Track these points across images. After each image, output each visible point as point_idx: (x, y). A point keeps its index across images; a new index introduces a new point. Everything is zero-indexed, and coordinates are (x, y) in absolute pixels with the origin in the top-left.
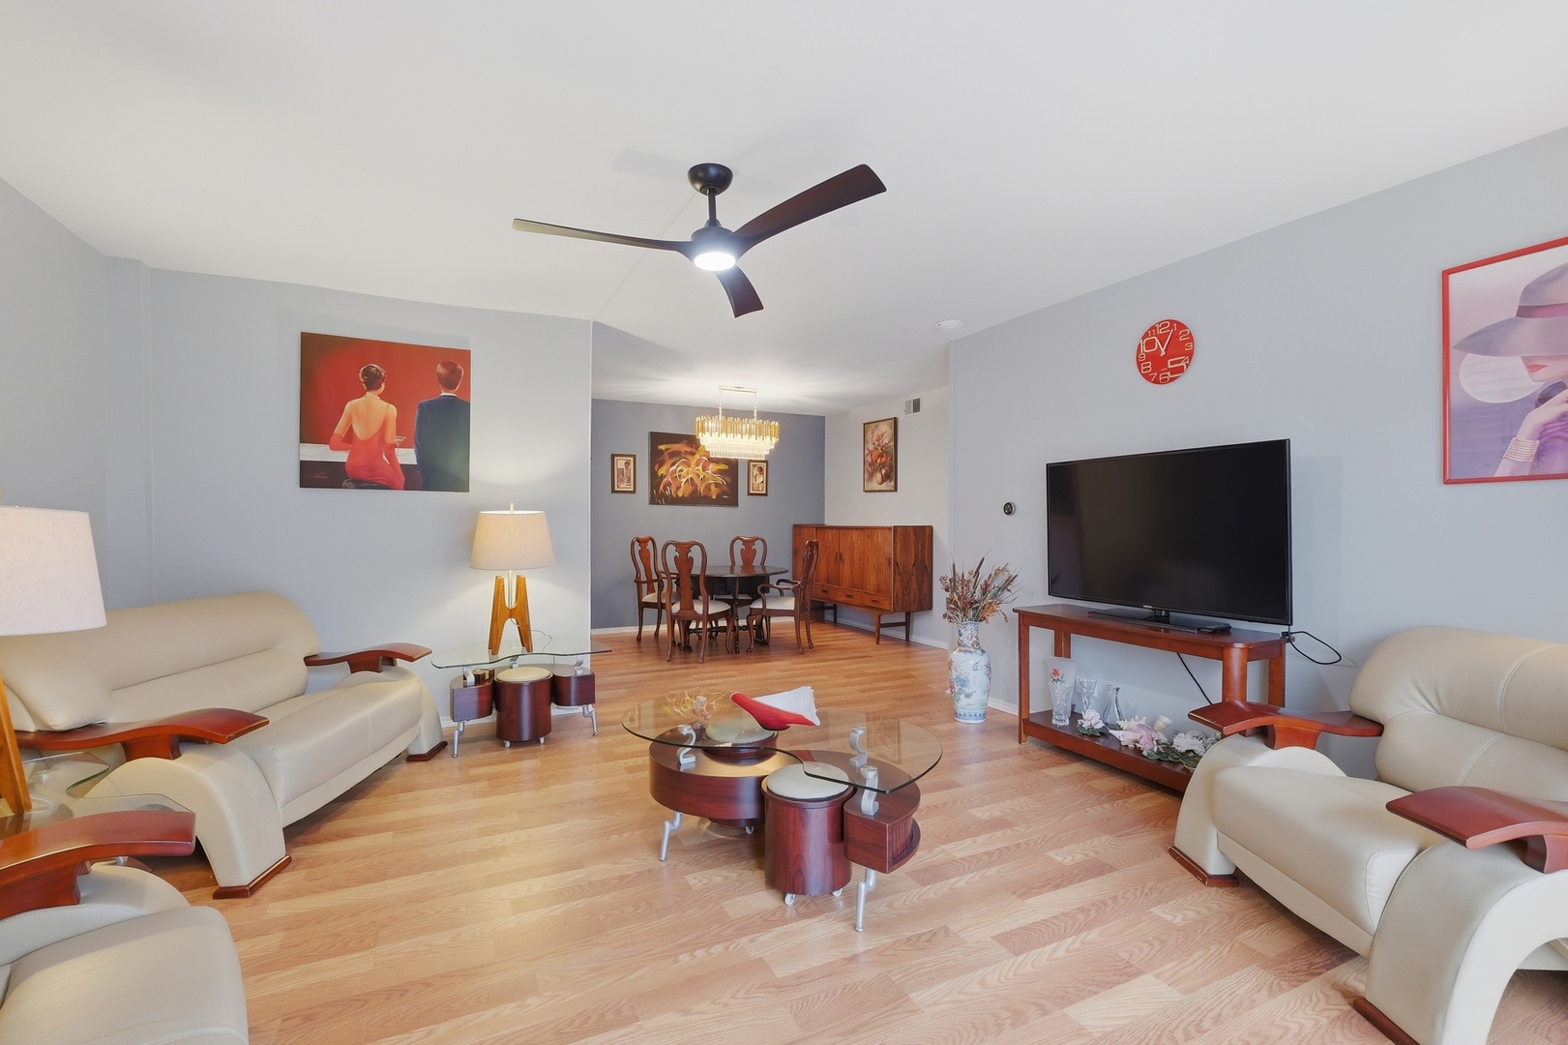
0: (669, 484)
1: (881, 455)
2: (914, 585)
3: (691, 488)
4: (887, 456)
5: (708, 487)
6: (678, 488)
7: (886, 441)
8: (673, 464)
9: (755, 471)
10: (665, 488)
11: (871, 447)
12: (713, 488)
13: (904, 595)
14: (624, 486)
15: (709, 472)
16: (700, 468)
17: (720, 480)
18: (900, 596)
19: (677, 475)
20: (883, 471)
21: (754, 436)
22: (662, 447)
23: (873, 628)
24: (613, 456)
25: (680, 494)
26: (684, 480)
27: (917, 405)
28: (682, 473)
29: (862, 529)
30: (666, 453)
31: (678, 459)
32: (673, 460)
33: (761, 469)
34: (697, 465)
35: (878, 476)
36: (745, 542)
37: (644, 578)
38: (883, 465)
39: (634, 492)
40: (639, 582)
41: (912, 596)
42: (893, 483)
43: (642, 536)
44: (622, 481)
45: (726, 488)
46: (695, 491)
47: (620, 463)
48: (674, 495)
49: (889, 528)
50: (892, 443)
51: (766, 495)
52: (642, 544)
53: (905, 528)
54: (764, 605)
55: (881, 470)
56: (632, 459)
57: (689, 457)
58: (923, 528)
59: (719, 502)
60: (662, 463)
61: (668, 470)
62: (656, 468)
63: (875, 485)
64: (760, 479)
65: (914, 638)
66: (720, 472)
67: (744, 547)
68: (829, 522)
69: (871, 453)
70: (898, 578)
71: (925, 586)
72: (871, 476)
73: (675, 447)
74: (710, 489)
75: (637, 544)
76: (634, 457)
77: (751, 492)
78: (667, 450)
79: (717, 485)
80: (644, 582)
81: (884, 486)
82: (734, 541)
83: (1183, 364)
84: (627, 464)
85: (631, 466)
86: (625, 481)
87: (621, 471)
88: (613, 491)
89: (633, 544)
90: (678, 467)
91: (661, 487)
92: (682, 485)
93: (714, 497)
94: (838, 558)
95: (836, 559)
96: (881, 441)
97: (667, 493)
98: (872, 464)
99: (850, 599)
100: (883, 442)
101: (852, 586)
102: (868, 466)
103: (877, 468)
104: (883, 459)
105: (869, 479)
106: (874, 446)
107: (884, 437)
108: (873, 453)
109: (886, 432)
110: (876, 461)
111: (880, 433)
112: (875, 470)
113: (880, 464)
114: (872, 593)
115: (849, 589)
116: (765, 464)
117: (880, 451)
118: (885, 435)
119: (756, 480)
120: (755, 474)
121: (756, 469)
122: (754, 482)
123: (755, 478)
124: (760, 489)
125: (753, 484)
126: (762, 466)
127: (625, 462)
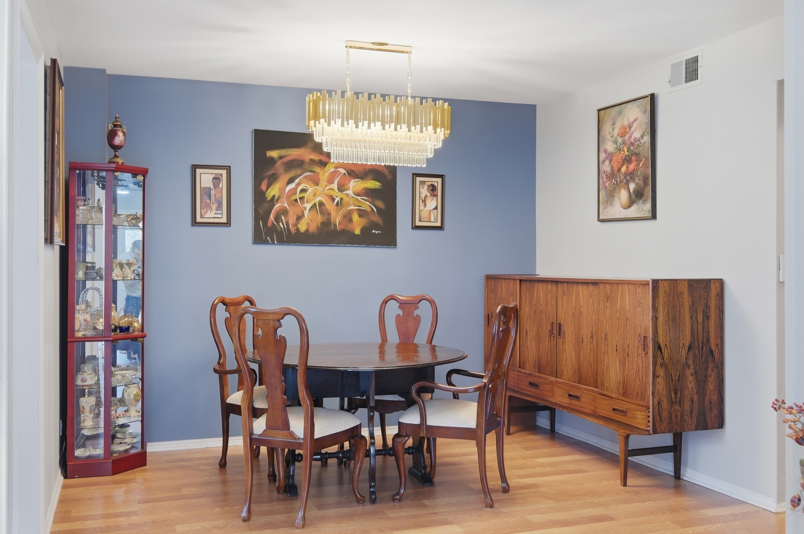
0: (284, 212)
1: (627, 160)
2: (690, 383)
3: (319, 219)
4: (638, 161)
5: (348, 217)
6: (299, 218)
7: (637, 134)
8: (291, 181)
9: (424, 191)
10: (277, 218)
11: (611, 148)
12: (356, 217)
13: (672, 402)
14: (211, 215)
15: (350, 192)
16: (335, 186)
17: (367, 205)
18: (665, 404)
19: (298, 196)
20: (632, 186)
22: (274, 154)
24: (194, 168)
25: (302, 227)
26: (308, 206)
27: (692, 70)
28: (306, 195)
29: (595, 283)
30: (279, 163)
31: (299, 172)
32: (292, 174)
33: (433, 188)
34: (330, 181)
35: (623, 195)
36: (402, 304)
37: (231, 364)
38: (631, 176)
39: (228, 224)
40: (222, 372)
41: (687, 405)
42: (648, 206)
43: (232, 295)
44: (208, 207)
45: (377, 219)
46: (327, 223)
47: (205, 179)
48: (293, 230)
49: (645, 284)
50: (647, 139)
51: (440, 228)
52: (232, 308)
53: (674, 283)
54: (423, 417)
55: (627, 183)
56: (224, 172)
57: (317, 169)
58: (706, 283)
59: (366, 239)
60: (273, 179)
61: (282, 190)
62: (263, 187)
63: (617, 210)
64: (432, 203)
66: (369, 193)
67: (400, 312)
69: (610, 157)
70: (661, 372)
71: (711, 386)
72: (611, 195)
73: (294, 153)
74: (351, 220)
75: (221, 308)
76: (228, 169)
77: (418, 223)
78: (281, 158)
79: (362, 213)
80: (232, 372)
81: (633, 212)
82: (385, 302)
84: (217, 179)
85: (224, 184)
86: (214, 206)
87: (207, 192)
88: (195, 223)
89: (213, 309)
90: (299, 184)
91: (272, 217)
92: (306, 213)
93: (357, 232)
94: (555, 332)
95: (551, 332)
96: (627, 137)
97: (282, 226)
98: (612, 175)
99: (575, 402)
100: (630, 137)
101: (579, 383)
102: (605, 180)
103: (620, 182)
104: (632, 167)
105: (607, 201)
106: (615, 146)
107: (632, 129)
108: (615, 158)
109: (635, 120)
110: (619, 170)
111: (626, 123)
112: (617, 185)
113: (626, 175)
114: (614, 396)
115: (573, 386)
116: (439, 180)
117: (626, 153)
118: (635, 125)
119: (425, 206)
120: (423, 196)
121: (426, 187)
122: (422, 207)
123: (424, 201)
124: (432, 220)
125: (420, 211)
126: (436, 184)
127: (214, 178)
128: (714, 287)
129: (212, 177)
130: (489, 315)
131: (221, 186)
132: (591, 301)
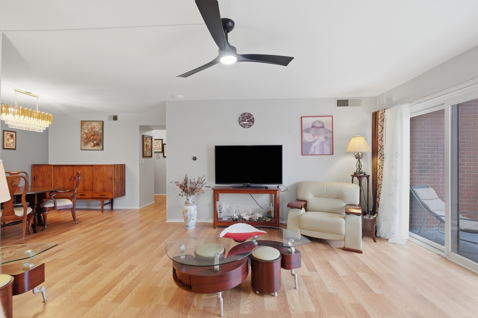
1: (94, 135)
2: (120, 187)
4: (97, 136)
7: (97, 129)
9: (8, 137)
11: (86, 131)
13: (117, 191)
20: (95, 142)
23: (100, 207)
27: (115, 118)
29: (92, 166)
33: (12, 136)
35: (92, 144)
38: (95, 139)
41: (120, 191)
42: (101, 147)
49: (112, 165)
50: (101, 131)
51: (15, 149)
53: (117, 165)
63: (89, 147)
65: (114, 208)
69: (86, 134)
70: (115, 185)
71: (123, 186)
72: (86, 143)
77: (5, 147)
81: (95, 148)
83: (251, 124)
94: (72, 179)
95: (71, 179)
96: (93, 130)
98: (87, 138)
99: (84, 196)
100: (95, 130)
101: (84, 191)
102: (84, 139)
103: (91, 140)
104: (95, 137)
105: (85, 145)
106: (88, 131)
107: (95, 128)
108: (88, 134)
109: (97, 126)
110: (90, 137)
111: (93, 126)
112: (89, 141)
113: (93, 139)
114: (100, 192)
115: (82, 192)
116: (14, 133)
117: (93, 133)
118: (96, 127)
119: (9, 141)
120: (8, 138)
121: (9, 135)
122: (7, 142)
123: (8, 140)
124: (11, 146)
125: (6, 143)
126: (13, 134)
128: (124, 166)
130: (34, 177)
132: (89, 170)
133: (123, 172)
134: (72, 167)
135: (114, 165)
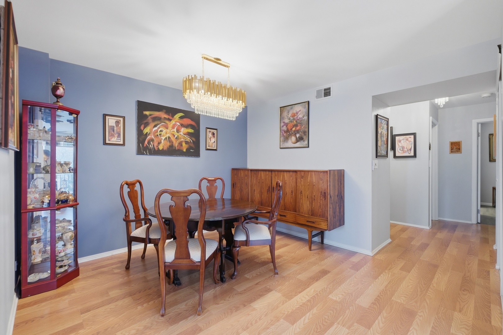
0: (152, 140)
1: (296, 126)
3: (168, 144)
4: (301, 126)
5: (180, 144)
6: (159, 143)
7: (301, 116)
8: (155, 126)
9: (210, 135)
10: (149, 143)
11: (287, 121)
12: (184, 144)
14: (114, 140)
15: (182, 133)
16: (175, 130)
17: (188, 139)
19: (158, 133)
20: (298, 135)
21: (231, 99)
22: (147, 113)
24: (105, 116)
25: (161, 148)
26: (163, 138)
27: (327, 93)
28: (162, 133)
29: (296, 171)
30: (149, 117)
31: (159, 122)
32: (156, 123)
33: (213, 134)
34: (173, 128)
35: (293, 139)
36: (209, 181)
37: (132, 216)
38: (298, 132)
39: (124, 144)
40: (127, 221)
42: (306, 142)
43: (130, 179)
44: (112, 135)
45: (192, 145)
46: (171, 146)
47: (111, 121)
48: (156, 148)
49: (327, 172)
50: (306, 118)
51: (216, 150)
52: (131, 186)
53: (334, 170)
55: (295, 134)
56: (122, 119)
57: (167, 122)
58: (341, 170)
59: (188, 154)
60: (146, 125)
61: (151, 130)
62: (142, 128)
63: (290, 144)
64: (213, 140)
65: (326, 241)
66: (189, 134)
67: (209, 185)
68: (250, 166)
69: (286, 124)
72: (286, 139)
73: (156, 114)
74: (182, 145)
75: (126, 187)
76: (124, 118)
77: (208, 148)
78: (150, 115)
79: (187, 143)
80: (133, 221)
81: (298, 144)
82: (201, 180)
84: (117, 123)
85: (121, 125)
86: (116, 136)
87: (112, 128)
88: (105, 143)
89: (122, 187)
90: (159, 128)
91: (146, 142)
92: (162, 141)
93: (185, 150)
94: (270, 190)
95: (268, 190)
96: (296, 117)
97: (151, 147)
98: (287, 131)
99: (284, 218)
100: (297, 117)
101: (284, 210)
102: (283, 133)
103: (292, 134)
104: (298, 128)
105: (285, 141)
106: (289, 120)
107: (298, 114)
108: (289, 125)
109: (300, 111)
110: (291, 129)
111: (295, 112)
112: (290, 135)
113: (295, 131)
114: (306, 215)
115: (282, 212)
116: (216, 131)
117: (295, 123)
118: (299, 113)
119: (211, 141)
120: (210, 137)
121: (211, 133)
122: (209, 141)
123: (210, 139)
124: (213, 147)
125: (209, 143)
126: (214, 132)
127: (116, 122)
128: (342, 172)
129: (114, 121)
130: (233, 184)
131: (120, 126)
132: (291, 178)
133: (341, 184)
134: (270, 173)
135: (330, 171)
